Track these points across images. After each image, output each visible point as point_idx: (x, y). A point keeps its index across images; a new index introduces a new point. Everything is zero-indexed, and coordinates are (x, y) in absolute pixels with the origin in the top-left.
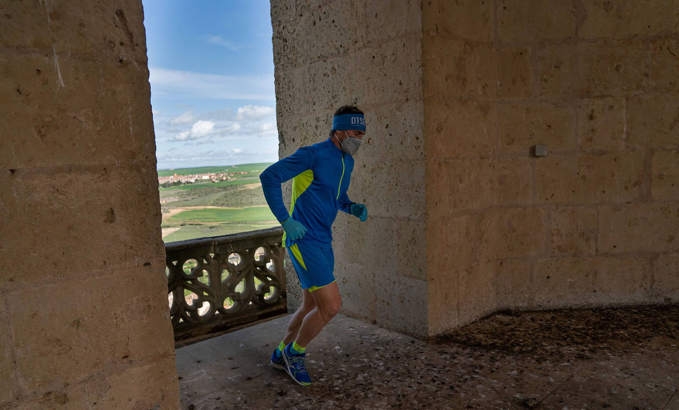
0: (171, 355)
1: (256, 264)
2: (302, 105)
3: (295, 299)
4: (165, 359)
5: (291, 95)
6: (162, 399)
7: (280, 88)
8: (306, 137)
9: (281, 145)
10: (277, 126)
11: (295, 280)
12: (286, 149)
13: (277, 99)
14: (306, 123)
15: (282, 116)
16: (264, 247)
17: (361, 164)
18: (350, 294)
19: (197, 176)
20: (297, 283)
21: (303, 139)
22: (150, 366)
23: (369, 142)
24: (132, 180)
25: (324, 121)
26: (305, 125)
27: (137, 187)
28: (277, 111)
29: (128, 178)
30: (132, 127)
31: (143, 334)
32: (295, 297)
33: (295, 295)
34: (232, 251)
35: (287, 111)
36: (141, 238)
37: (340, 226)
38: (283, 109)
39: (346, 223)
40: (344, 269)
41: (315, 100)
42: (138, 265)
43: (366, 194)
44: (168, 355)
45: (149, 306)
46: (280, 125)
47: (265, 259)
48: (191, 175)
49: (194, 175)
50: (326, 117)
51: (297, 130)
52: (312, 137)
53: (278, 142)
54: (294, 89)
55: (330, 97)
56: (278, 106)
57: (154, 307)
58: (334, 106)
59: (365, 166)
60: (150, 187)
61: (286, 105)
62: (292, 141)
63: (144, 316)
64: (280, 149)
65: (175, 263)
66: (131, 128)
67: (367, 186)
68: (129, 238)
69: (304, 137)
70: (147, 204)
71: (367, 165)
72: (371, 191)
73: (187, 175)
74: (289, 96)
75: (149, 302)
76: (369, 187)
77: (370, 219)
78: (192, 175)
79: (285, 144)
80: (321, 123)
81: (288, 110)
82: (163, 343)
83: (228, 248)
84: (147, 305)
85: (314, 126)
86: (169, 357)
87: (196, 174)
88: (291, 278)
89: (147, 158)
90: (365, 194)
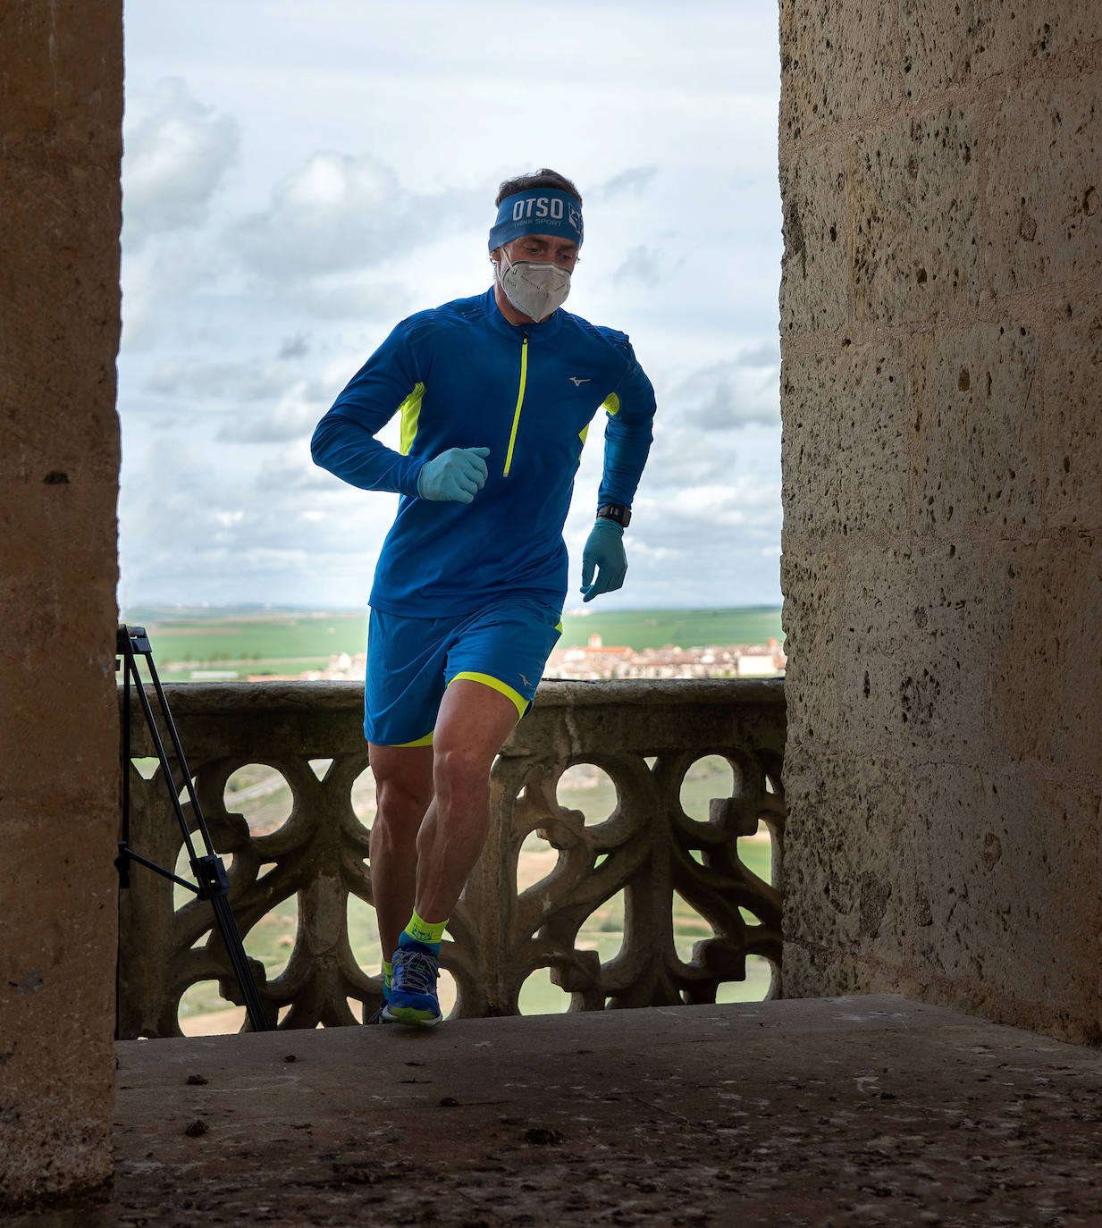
0: (102, 808)
1: (688, 833)
2: (866, 79)
3: (811, 971)
4: (79, 817)
5: (833, 42)
6: (56, 961)
7: (797, 15)
8: (874, 212)
9: (790, 263)
10: (781, 178)
11: (813, 878)
12: (805, 276)
13: (786, 61)
14: (879, 154)
15: (798, 132)
16: (731, 755)
17: (1059, 303)
18: (1009, 912)
19: (709, 657)
20: (821, 888)
21: (864, 225)
22: (26, 826)
23: (1086, 205)
24: (39, 200)
25: (937, 135)
26: (874, 160)
27: (52, 223)
28: (781, 113)
29: (27, 192)
30: (55, 38)
31: (19, 708)
32: (812, 961)
33: (815, 950)
34: (577, 748)
35: (816, 108)
36: (48, 389)
37: (980, 595)
38: (801, 102)
39: (1002, 575)
40: (990, 792)
41: (910, 51)
42: (27, 475)
43: (1075, 433)
44: (93, 807)
45: (48, 619)
46: (791, 176)
47: (735, 818)
48: (677, 650)
49: (695, 651)
50: (944, 117)
51: (847, 188)
52: (894, 212)
53: (780, 249)
54: (842, 13)
55: (962, 31)
56: (788, 89)
57: (64, 628)
58: (972, 66)
59: (1069, 310)
60: (92, 227)
61: (814, 88)
62: (828, 239)
63: (28, 650)
64: (784, 279)
65: (320, 767)
66: (51, 39)
67: (1076, 401)
68: (11, 382)
69: (868, 214)
70: (78, 282)
71: (1078, 306)
72: (1088, 421)
73: (656, 647)
74: (823, 47)
75: (49, 607)
76: (1084, 401)
77: (1086, 547)
78: (685, 647)
79: (804, 257)
80: (931, 144)
81: (820, 107)
82: (79, 759)
83: (557, 733)
84: (41, 612)
85: (902, 161)
86: (95, 812)
87: (704, 645)
88: (803, 867)
89: (92, 135)
90: (1068, 434)
